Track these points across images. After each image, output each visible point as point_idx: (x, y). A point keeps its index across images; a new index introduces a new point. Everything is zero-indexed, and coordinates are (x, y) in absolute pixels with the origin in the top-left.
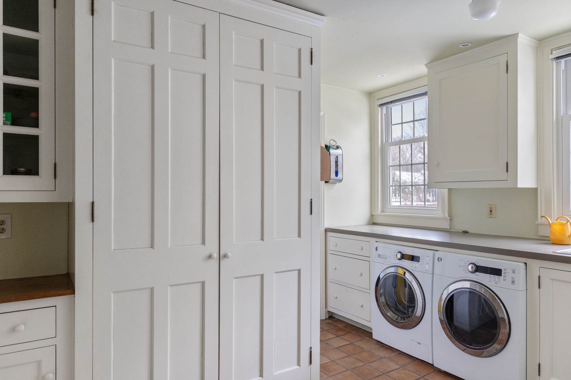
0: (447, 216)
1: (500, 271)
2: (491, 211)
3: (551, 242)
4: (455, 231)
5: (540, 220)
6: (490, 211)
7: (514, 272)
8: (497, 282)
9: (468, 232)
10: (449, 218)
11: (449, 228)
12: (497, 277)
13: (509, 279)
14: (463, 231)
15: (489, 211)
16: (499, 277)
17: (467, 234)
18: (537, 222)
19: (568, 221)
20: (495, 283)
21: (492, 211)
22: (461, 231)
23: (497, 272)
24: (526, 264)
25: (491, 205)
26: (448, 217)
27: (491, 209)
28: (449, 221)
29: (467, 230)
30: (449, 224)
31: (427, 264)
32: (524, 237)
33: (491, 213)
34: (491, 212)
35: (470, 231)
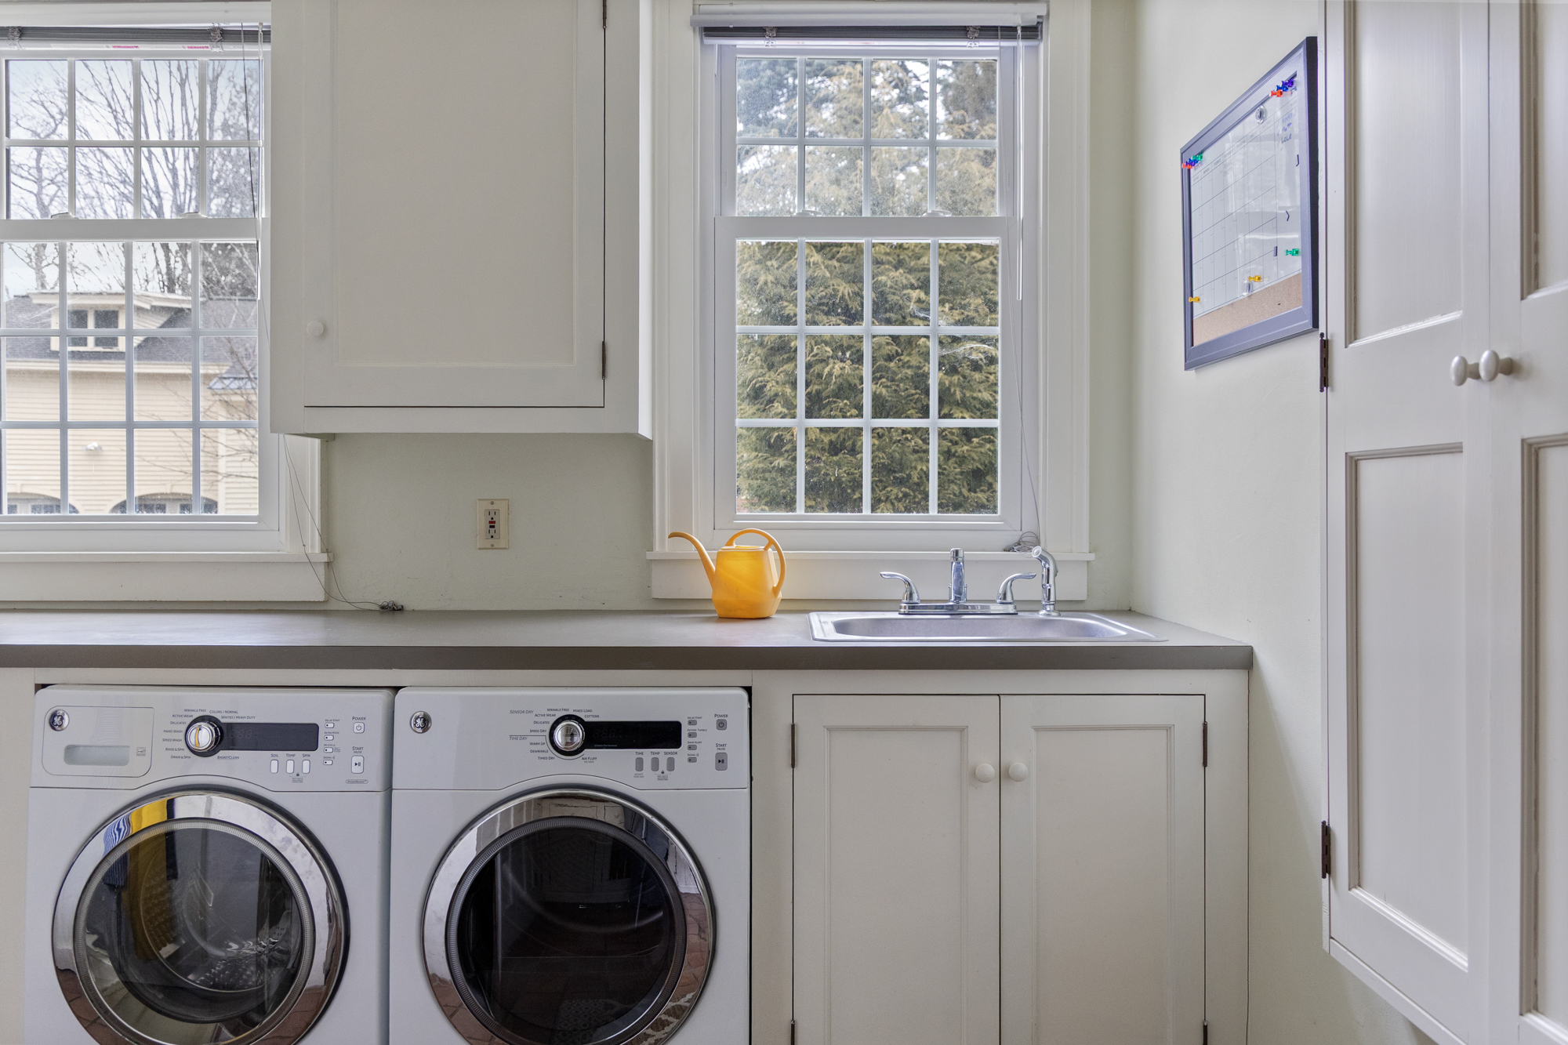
0: (317, 550)
1: (675, 727)
2: (492, 524)
3: (717, 615)
4: (347, 607)
5: (663, 546)
6: (490, 522)
7: (722, 725)
8: (666, 772)
9: (401, 609)
10: (324, 558)
11: (322, 598)
12: (666, 753)
13: (707, 755)
14: (383, 607)
15: (483, 524)
16: (672, 753)
17: (398, 615)
18: (650, 556)
19: (771, 543)
20: (660, 779)
21: (496, 525)
22: (378, 608)
23: (665, 735)
24: (748, 690)
25: (492, 503)
26: (322, 552)
27: (492, 515)
28: (321, 570)
29: (400, 601)
30: (323, 583)
31: (358, 750)
32: (603, 608)
33: (492, 529)
34: (493, 527)
35: (410, 603)
